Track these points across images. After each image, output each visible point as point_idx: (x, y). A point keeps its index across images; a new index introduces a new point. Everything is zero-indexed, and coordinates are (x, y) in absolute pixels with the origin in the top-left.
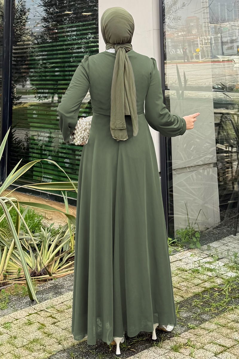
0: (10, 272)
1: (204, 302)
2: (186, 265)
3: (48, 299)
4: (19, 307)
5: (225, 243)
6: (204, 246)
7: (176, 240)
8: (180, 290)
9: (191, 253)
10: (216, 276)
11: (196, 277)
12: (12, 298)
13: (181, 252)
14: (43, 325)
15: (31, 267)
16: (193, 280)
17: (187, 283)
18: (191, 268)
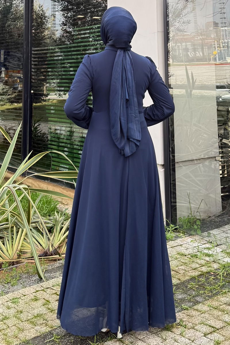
0: (23, 252)
1: (199, 285)
2: (186, 250)
3: (55, 277)
4: (28, 284)
5: (225, 230)
6: (205, 233)
7: (178, 227)
8: (178, 273)
9: (192, 239)
10: (213, 261)
11: (195, 261)
12: (23, 276)
13: (183, 238)
14: (48, 301)
15: (44, 248)
16: (191, 264)
17: (185, 267)
18: (190, 253)
